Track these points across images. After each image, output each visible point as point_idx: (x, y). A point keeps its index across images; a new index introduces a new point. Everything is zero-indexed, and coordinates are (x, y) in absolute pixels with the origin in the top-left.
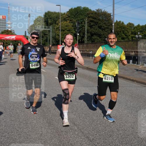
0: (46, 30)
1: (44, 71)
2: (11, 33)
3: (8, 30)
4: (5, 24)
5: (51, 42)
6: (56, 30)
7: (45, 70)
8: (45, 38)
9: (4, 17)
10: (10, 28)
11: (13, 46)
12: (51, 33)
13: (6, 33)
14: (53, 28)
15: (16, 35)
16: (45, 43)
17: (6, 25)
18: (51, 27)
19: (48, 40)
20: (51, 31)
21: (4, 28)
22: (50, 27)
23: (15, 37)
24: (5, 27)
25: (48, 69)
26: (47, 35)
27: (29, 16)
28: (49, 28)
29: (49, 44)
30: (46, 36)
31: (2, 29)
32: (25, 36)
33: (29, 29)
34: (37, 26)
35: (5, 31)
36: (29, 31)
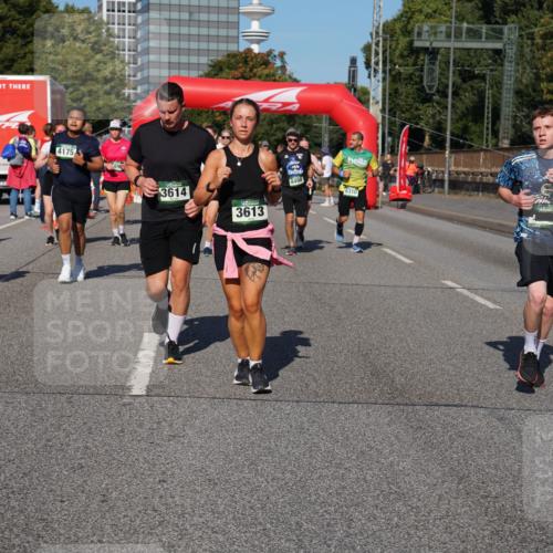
0: (476, 50)
1: (490, 305)
2: (266, 71)
3: (250, 50)
4: (232, 18)
5: (505, 125)
6: (543, 48)
7: (495, 302)
8: (468, 98)
10: (258, 42)
12: (509, 67)
13: (236, 69)
14: (521, 36)
15: (295, 82)
16: (465, 129)
17: (237, 25)
18: (510, 31)
19: (488, 113)
20: (511, 52)
21: (228, 39)
22: (506, 29)
23: (298, 98)
24: (233, 33)
26: (483, 78)
28: (498, 35)
29: (495, 133)
30: (476, 83)
31: (213, 46)
32: (351, 85)
33: (374, 47)
34: (426, 28)
35: (233, 61)
36: (373, 61)
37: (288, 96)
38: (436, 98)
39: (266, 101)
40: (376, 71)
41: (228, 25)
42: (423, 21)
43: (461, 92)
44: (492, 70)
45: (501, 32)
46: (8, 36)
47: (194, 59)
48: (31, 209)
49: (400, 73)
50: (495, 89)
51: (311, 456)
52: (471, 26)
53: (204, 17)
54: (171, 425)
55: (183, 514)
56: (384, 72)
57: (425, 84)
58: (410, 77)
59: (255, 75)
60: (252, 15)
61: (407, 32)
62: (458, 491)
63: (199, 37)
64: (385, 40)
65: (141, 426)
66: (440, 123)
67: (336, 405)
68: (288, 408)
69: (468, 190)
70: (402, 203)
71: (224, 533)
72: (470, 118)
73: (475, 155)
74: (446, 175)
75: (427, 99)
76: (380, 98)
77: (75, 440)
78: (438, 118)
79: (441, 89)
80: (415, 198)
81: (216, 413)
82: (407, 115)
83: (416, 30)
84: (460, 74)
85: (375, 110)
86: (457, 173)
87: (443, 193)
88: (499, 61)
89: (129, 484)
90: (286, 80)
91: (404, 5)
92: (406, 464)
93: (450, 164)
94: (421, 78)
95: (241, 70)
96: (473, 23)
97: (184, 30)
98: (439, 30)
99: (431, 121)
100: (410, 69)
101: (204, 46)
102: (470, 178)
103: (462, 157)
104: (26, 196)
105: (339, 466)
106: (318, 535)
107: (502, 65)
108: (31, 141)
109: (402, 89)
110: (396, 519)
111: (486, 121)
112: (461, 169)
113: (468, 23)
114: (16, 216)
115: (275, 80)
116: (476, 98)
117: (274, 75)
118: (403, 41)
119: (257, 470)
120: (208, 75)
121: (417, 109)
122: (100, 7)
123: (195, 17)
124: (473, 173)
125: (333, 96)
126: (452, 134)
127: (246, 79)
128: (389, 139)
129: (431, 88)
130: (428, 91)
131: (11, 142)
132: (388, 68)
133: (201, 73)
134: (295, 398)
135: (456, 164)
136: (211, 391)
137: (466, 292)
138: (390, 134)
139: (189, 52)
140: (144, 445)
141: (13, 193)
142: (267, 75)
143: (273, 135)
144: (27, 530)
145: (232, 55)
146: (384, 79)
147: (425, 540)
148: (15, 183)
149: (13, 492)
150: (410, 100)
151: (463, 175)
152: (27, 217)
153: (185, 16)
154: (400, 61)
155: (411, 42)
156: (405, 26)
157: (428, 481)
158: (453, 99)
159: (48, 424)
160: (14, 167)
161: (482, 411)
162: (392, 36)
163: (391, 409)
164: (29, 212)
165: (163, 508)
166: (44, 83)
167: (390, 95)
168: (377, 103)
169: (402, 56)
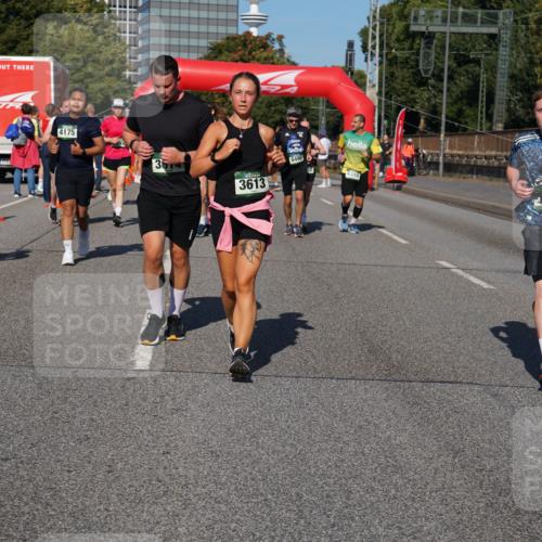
0: (472, 34)
1: (485, 285)
2: (265, 54)
3: (249, 33)
4: (231, 1)
5: (499, 109)
6: (538, 33)
7: (489, 282)
8: (463, 82)
10: (257, 25)
12: (503, 52)
13: (235, 52)
14: (515, 21)
16: (461, 112)
17: (236, 8)
18: (505, 16)
19: (482, 97)
20: (506, 37)
21: (227, 22)
22: (501, 14)
23: (296, 80)
24: (232, 16)
25: (506, 271)
26: (477, 62)
28: (493, 20)
29: (489, 117)
30: (471, 67)
31: (213, 29)
32: (349, 69)
33: (371, 30)
34: (422, 12)
35: (232, 44)
36: (370, 44)
37: (286, 79)
38: (432, 81)
39: (265, 83)
40: (373, 55)
41: (228, 8)
42: (419, 6)
43: (456, 76)
44: (487, 54)
45: (496, 17)
46: (12, 17)
47: (194, 42)
48: (34, 188)
49: (396, 57)
50: (490, 73)
51: (310, 430)
52: (466, 11)
54: (174, 399)
55: (186, 485)
56: (381, 56)
57: (421, 67)
58: (406, 61)
59: (254, 57)
61: (403, 16)
62: (453, 465)
63: (199, 20)
64: (382, 24)
65: (144, 400)
66: (435, 106)
67: (334, 381)
68: (287, 383)
69: (462, 172)
70: (398, 185)
71: (227, 503)
72: (465, 101)
73: (470, 138)
74: (441, 158)
75: (422, 83)
76: (376, 82)
77: (81, 413)
78: (433, 102)
79: (436, 72)
80: (411, 180)
81: (218, 388)
82: (403, 98)
83: (413, 15)
84: (455, 59)
85: (372, 93)
86: (452, 156)
87: (438, 175)
88: (494, 45)
89: (134, 455)
90: (284, 63)
92: (403, 438)
93: (445, 147)
94: (417, 61)
95: (240, 53)
96: (468, 8)
97: (185, 13)
98: (435, 14)
99: (426, 104)
100: (407, 53)
101: (203, 29)
102: (464, 161)
103: (457, 140)
104: (30, 175)
105: (337, 440)
106: (318, 506)
107: (497, 50)
108: (34, 121)
109: (398, 73)
110: (393, 491)
111: (480, 104)
112: (455, 152)
113: (464, 7)
114: (20, 195)
115: (273, 63)
116: (470, 83)
117: (272, 58)
118: (400, 26)
119: (257, 443)
120: (207, 58)
121: (412, 92)
124: (467, 156)
125: (331, 79)
126: (447, 117)
127: (245, 62)
128: (385, 122)
129: (426, 71)
130: (423, 75)
131: (15, 122)
132: (385, 52)
133: (201, 55)
134: (294, 374)
135: (451, 147)
136: (213, 366)
137: (460, 272)
138: (386, 117)
139: (189, 34)
140: (147, 418)
141: (17, 172)
142: (266, 59)
143: (271, 117)
144: (35, 498)
145: (231, 38)
146: (381, 63)
147: (421, 512)
148: (19, 163)
149: (22, 462)
150: (406, 84)
151: (458, 158)
152: (30, 196)
154: (397, 45)
155: (408, 26)
156: (402, 11)
157: (424, 455)
158: (448, 82)
159: (55, 397)
160: (18, 147)
161: (476, 388)
162: (388, 20)
163: (387, 385)
164: (32, 191)
165: (167, 479)
167: (386, 78)
168: (374, 86)
169: (398, 40)
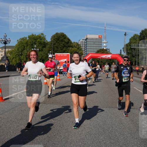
3: (103, 49)
4: (101, 43)
9: (100, 36)
10: (105, 47)
11: (108, 65)
15: (111, 54)
17: (101, 44)
21: (100, 47)
27: (125, 35)
31: (98, 48)
32: (120, 54)
33: (124, 48)
34: (133, 45)
35: (101, 50)
36: (124, 50)
37: (109, 56)
38: (135, 56)
39: (106, 57)
40: (125, 52)
41: (100, 44)
46: (64, 47)
47: (94, 50)
49: (129, 52)
53: (96, 43)
57: (133, 54)
59: (104, 52)
60: (104, 43)
63: (95, 47)
64: (126, 47)
66: (136, 61)
71: (91, 129)
75: (134, 57)
91: (130, 41)
95: (102, 52)
97: (93, 45)
98: (135, 45)
99: (134, 60)
100: (131, 52)
101: (96, 48)
103: (139, 66)
106: (107, 129)
117: (108, 53)
118: (129, 47)
120: (97, 53)
122: (79, 42)
123: (95, 43)
125: (117, 56)
132: (127, 51)
133: (95, 52)
137: (138, 89)
139: (94, 49)
142: (106, 53)
150: (131, 57)
153: (93, 43)
155: (131, 47)
156: (130, 45)
166: (69, 54)
169: (129, 50)
